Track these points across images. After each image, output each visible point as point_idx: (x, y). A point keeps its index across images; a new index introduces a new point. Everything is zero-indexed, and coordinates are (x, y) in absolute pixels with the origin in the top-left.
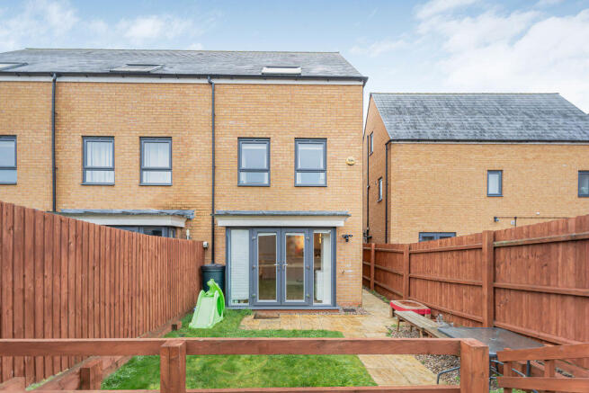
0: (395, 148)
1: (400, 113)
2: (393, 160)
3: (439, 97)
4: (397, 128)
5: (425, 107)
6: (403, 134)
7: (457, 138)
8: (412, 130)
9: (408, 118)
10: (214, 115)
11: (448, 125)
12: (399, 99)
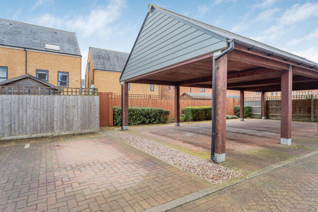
0: (96, 72)
1: (99, 58)
2: (95, 76)
3: (114, 53)
4: (97, 64)
5: (109, 57)
6: (99, 67)
7: (116, 70)
8: (102, 66)
9: (102, 60)
10: (26, 61)
11: (115, 65)
12: (100, 52)
